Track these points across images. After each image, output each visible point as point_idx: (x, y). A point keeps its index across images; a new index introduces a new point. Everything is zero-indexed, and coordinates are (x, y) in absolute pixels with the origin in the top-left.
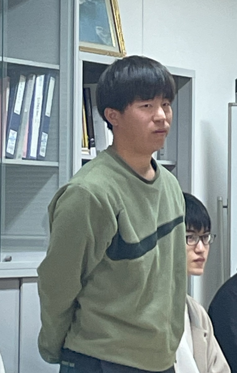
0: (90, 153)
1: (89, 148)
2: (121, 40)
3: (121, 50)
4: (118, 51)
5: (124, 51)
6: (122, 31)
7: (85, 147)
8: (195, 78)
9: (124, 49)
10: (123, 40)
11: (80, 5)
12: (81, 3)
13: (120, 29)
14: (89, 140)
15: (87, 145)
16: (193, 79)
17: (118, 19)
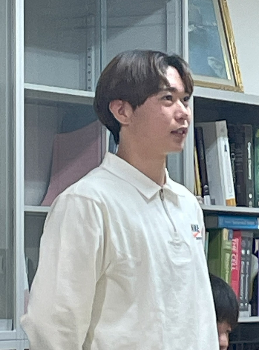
0: (203, 201)
1: (203, 196)
2: (237, 72)
3: (237, 84)
4: (234, 86)
5: (240, 85)
6: (238, 61)
7: (197, 195)
9: (241, 83)
10: (239, 72)
11: (189, 33)
12: (190, 30)
13: (235, 60)
14: (202, 187)
15: (200, 193)
17: (233, 49)
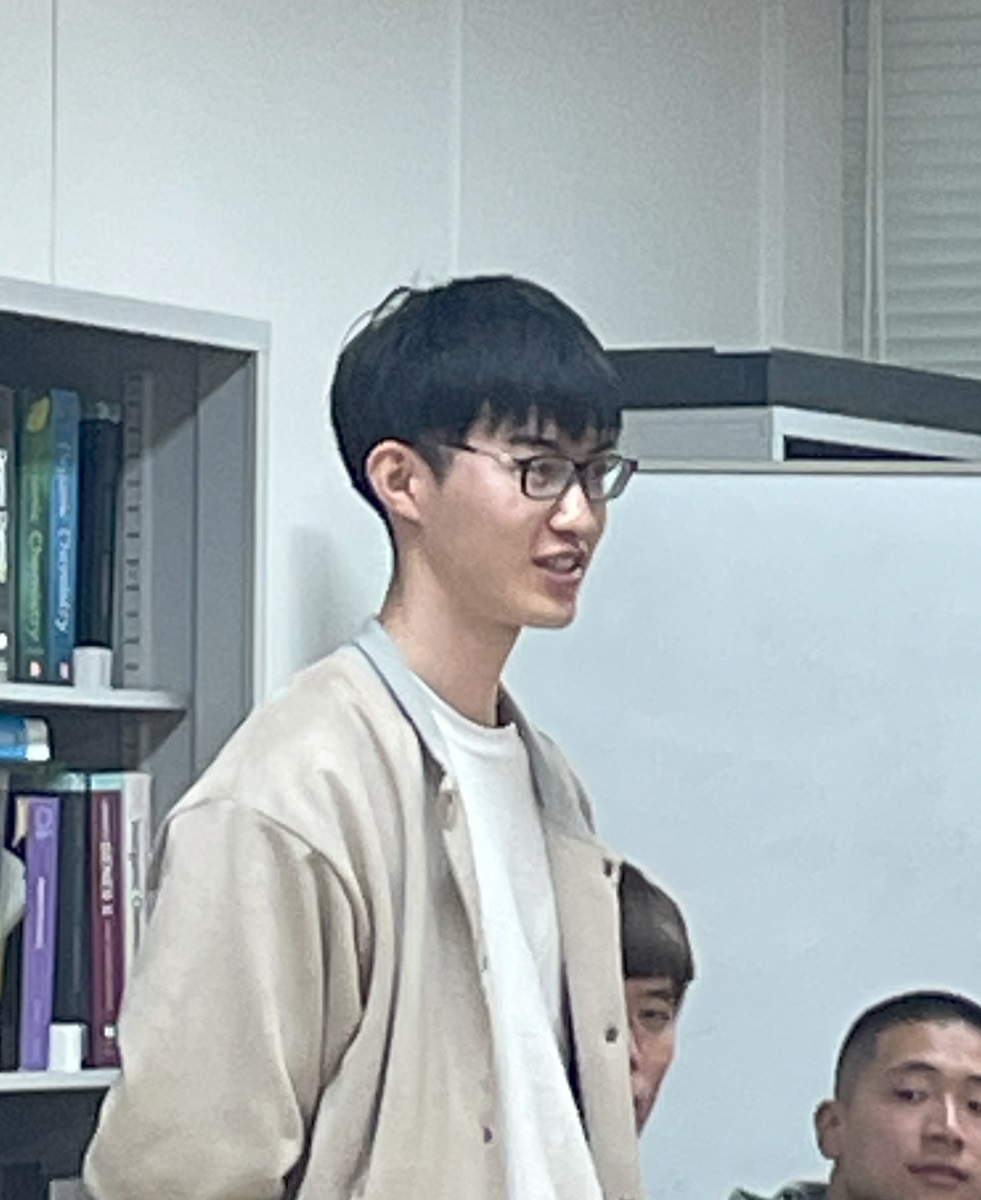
8: (267, 352)
16: (261, 359)
